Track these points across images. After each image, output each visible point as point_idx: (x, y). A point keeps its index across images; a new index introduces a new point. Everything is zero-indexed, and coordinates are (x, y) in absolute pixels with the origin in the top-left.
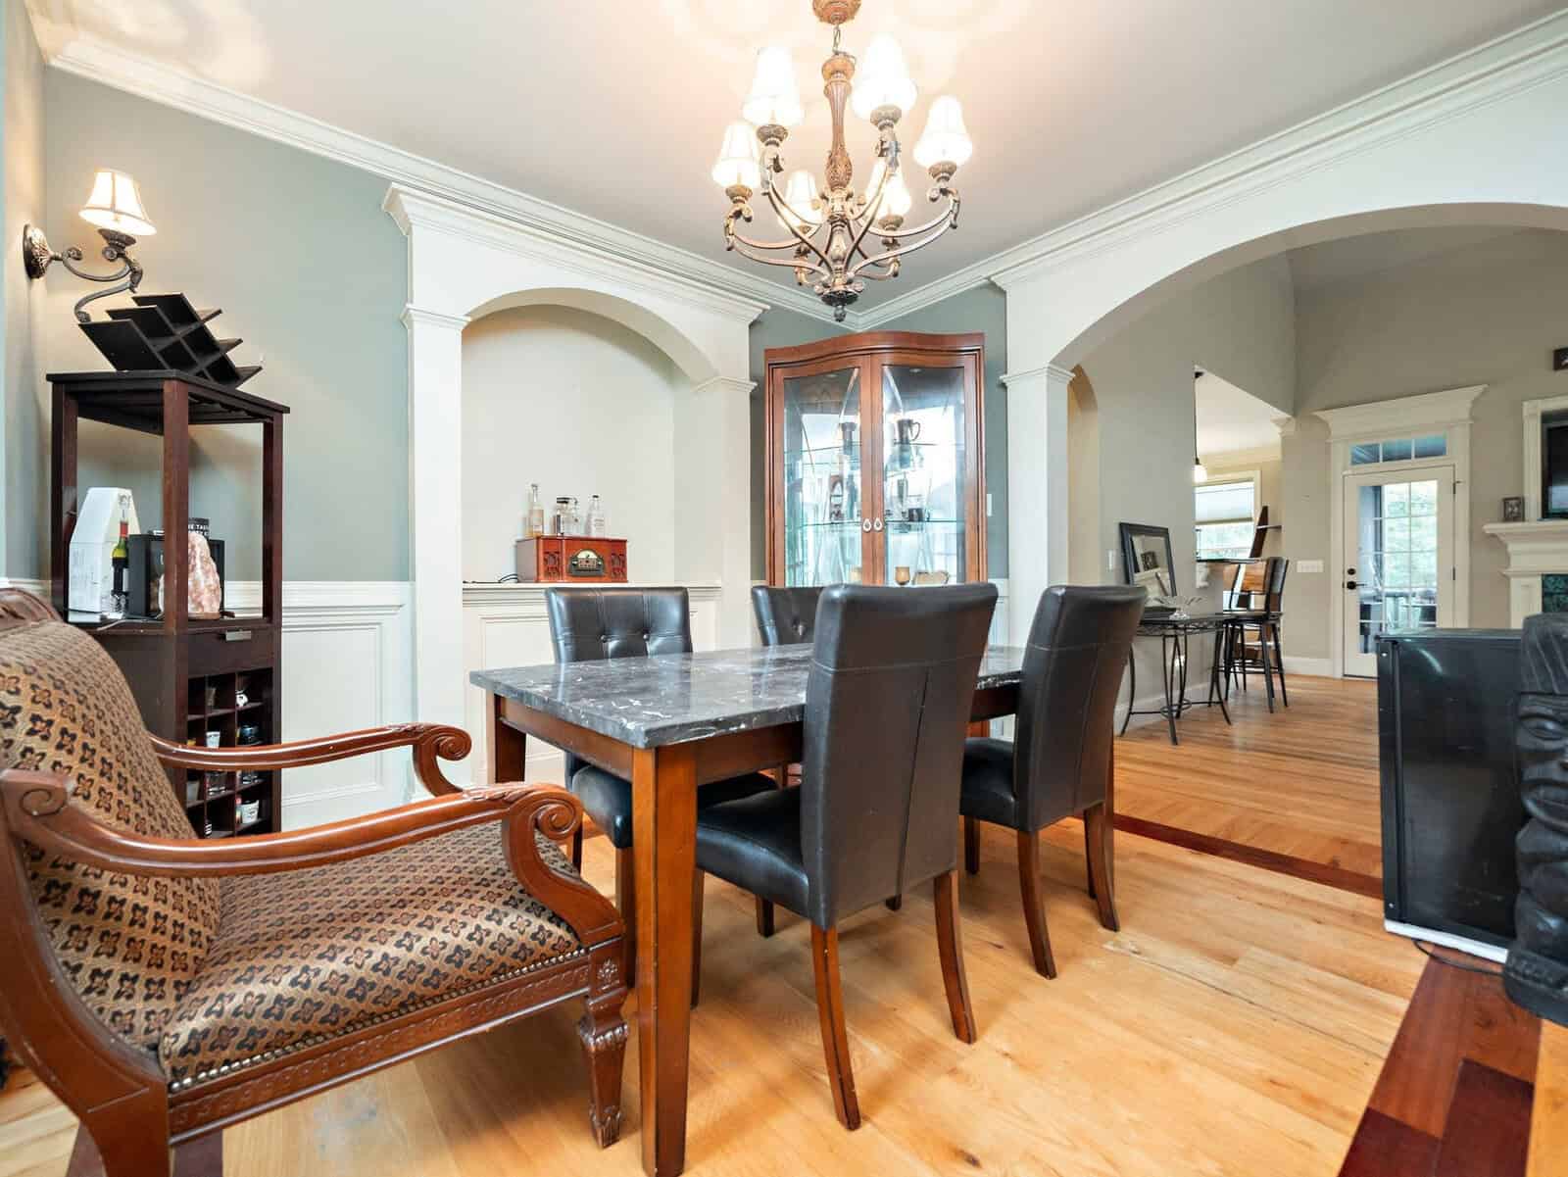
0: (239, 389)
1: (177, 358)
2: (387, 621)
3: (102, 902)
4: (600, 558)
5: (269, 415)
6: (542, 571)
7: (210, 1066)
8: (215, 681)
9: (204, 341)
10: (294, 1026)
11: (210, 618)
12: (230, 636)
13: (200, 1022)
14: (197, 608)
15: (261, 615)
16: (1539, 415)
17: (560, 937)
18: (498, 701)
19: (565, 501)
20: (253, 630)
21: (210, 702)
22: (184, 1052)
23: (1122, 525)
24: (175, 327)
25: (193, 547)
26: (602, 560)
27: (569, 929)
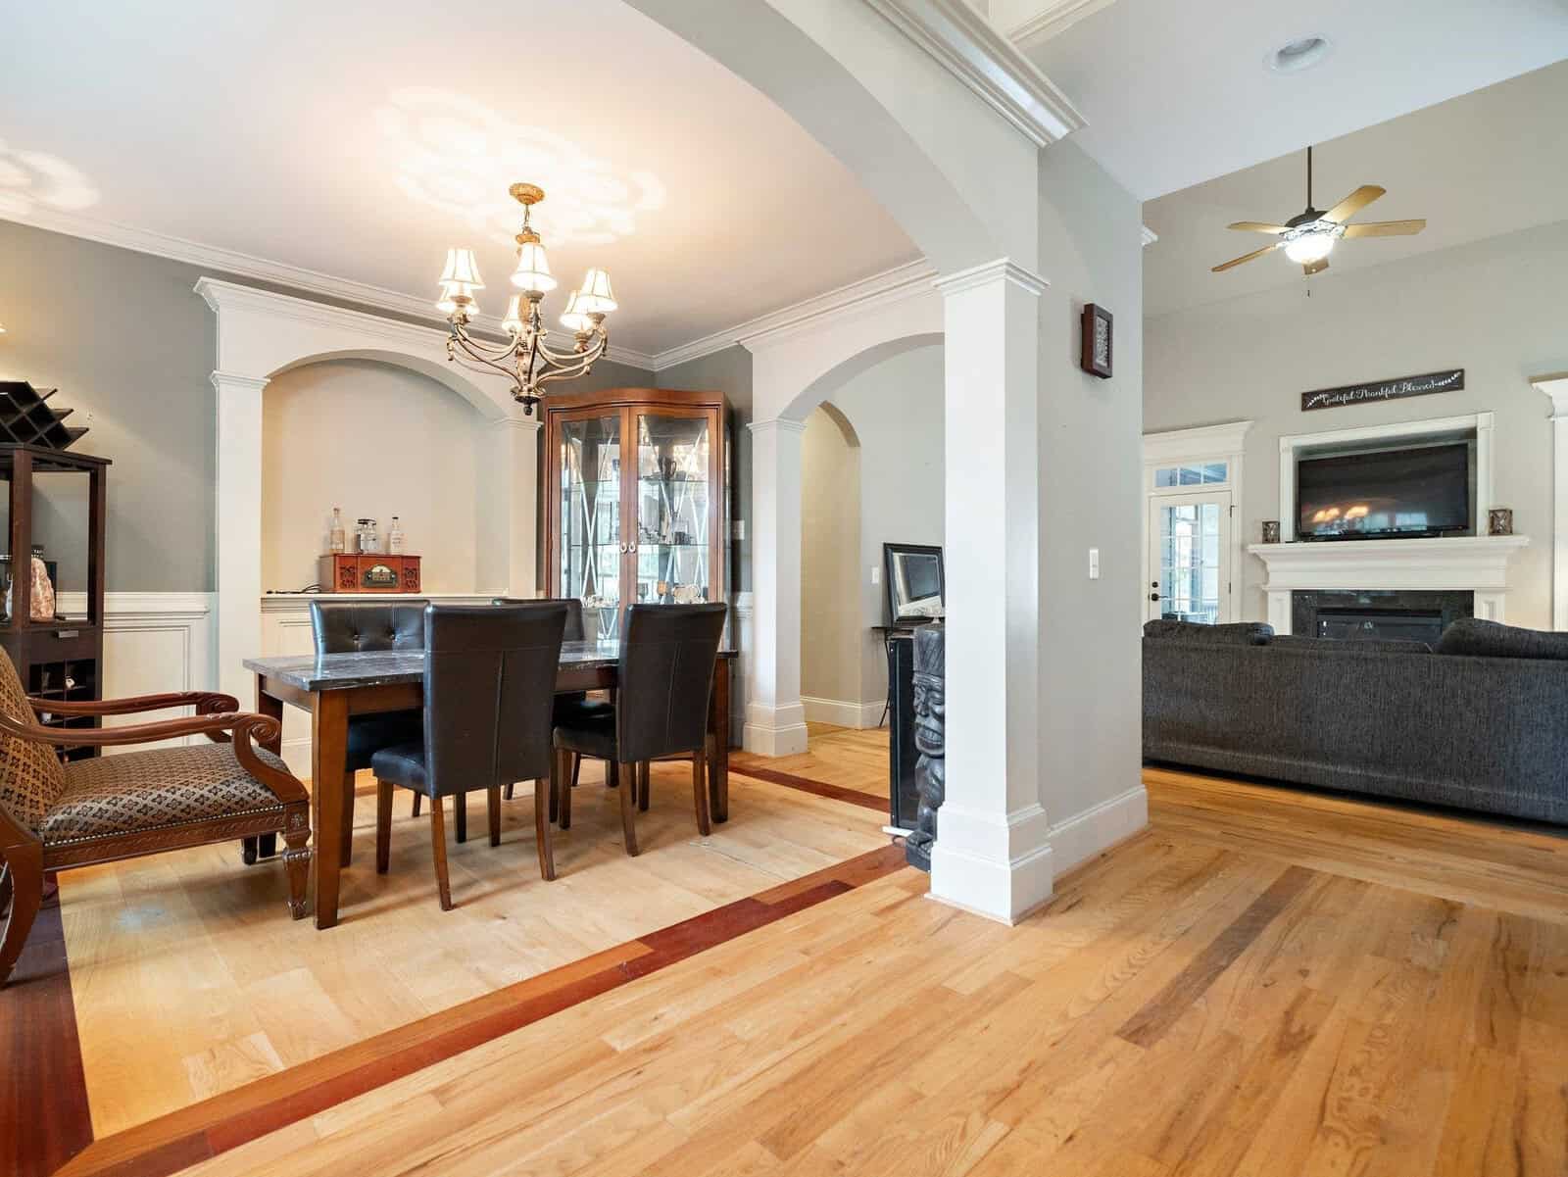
0: (66, 450)
1: (23, 430)
2: (194, 624)
3: (9, 758)
4: (392, 572)
5: (95, 468)
6: (338, 584)
7: (64, 838)
8: (50, 667)
9: (44, 415)
10: (108, 823)
11: (46, 620)
12: (62, 635)
13: (60, 817)
14: (36, 614)
15: (86, 619)
16: (1291, 448)
17: (267, 797)
18: (261, 679)
19: (364, 522)
20: (79, 630)
21: (45, 683)
22: (51, 829)
23: (885, 545)
24: (21, 405)
25: (34, 569)
26: (395, 574)
27: (273, 794)
